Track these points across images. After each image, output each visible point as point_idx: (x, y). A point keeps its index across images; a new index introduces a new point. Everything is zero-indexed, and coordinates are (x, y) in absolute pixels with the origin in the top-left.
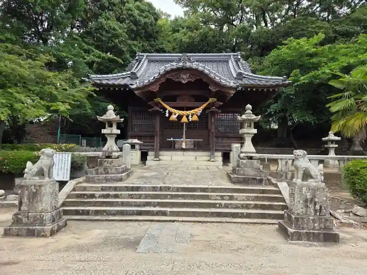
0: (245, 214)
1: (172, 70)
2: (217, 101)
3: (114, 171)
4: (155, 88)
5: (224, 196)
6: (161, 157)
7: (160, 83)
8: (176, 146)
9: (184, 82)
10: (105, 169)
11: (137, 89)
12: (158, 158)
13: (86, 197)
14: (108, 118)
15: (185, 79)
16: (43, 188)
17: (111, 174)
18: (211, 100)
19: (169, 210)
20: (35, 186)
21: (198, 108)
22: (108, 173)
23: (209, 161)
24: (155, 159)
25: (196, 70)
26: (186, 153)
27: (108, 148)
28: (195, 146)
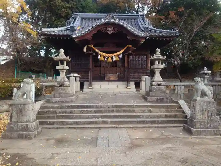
0: (160, 121)
1: (102, 25)
2: (132, 47)
4: (90, 37)
5: (145, 110)
6: (93, 86)
7: (93, 33)
9: (110, 33)
10: (59, 94)
11: (77, 38)
12: (91, 86)
13: (50, 113)
14: (61, 58)
15: (110, 31)
16: (26, 106)
17: (64, 97)
18: (128, 46)
19: (109, 120)
20: (21, 104)
21: (119, 51)
22: (62, 97)
23: (126, 88)
24: (90, 87)
25: (119, 25)
26: (110, 83)
27: (61, 79)
28: (118, 79)
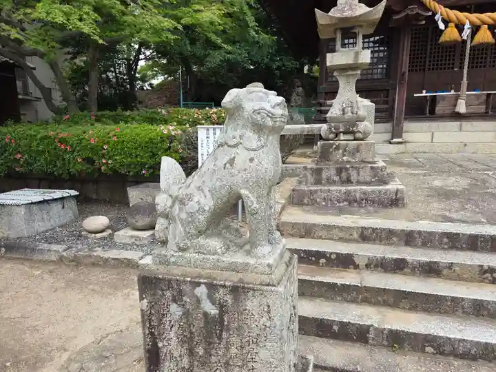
3: (366, 174)
6: (407, 136)
8: (437, 109)
12: (400, 137)
14: (348, 14)
17: (359, 183)
22: (348, 181)
24: (394, 140)
26: (467, 125)
27: (343, 110)
28: (487, 108)
